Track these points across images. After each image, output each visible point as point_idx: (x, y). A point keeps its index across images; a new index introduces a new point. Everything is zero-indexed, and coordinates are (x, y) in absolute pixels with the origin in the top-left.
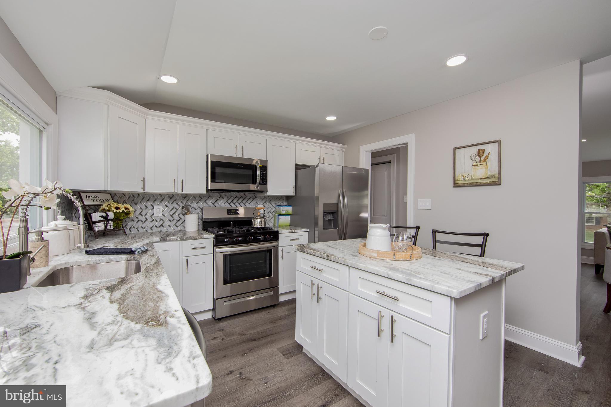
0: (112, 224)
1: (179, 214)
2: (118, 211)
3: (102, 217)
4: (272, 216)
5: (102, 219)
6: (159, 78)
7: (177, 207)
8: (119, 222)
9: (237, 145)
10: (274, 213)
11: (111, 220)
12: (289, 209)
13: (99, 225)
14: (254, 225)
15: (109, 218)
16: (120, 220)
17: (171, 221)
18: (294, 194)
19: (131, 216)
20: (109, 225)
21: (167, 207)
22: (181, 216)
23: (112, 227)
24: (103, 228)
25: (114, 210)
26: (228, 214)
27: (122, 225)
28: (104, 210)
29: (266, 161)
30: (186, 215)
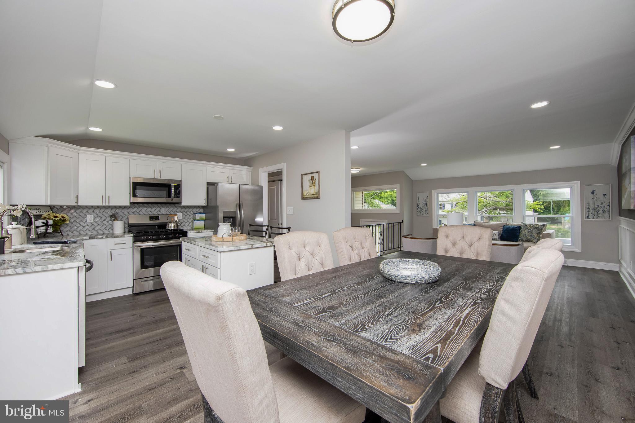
0: (51, 228)
1: (109, 221)
2: (56, 219)
3: (43, 223)
4: (190, 221)
5: (43, 224)
6: (88, 128)
7: (107, 215)
8: (57, 227)
9: (155, 170)
10: (192, 219)
11: (50, 225)
12: (204, 216)
13: (41, 229)
14: (169, 227)
15: (49, 224)
16: (58, 225)
17: (101, 226)
18: (205, 205)
19: (67, 222)
20: (48, 229)
21: (98, 215)
22: (110, 222)
23: (51, 230)
24: (44, 231)
25: (53, 219)
26: (150, 220)
27: (60, 229)
28: (44, 219)
29: (180, 181)
30: (114, 222)
